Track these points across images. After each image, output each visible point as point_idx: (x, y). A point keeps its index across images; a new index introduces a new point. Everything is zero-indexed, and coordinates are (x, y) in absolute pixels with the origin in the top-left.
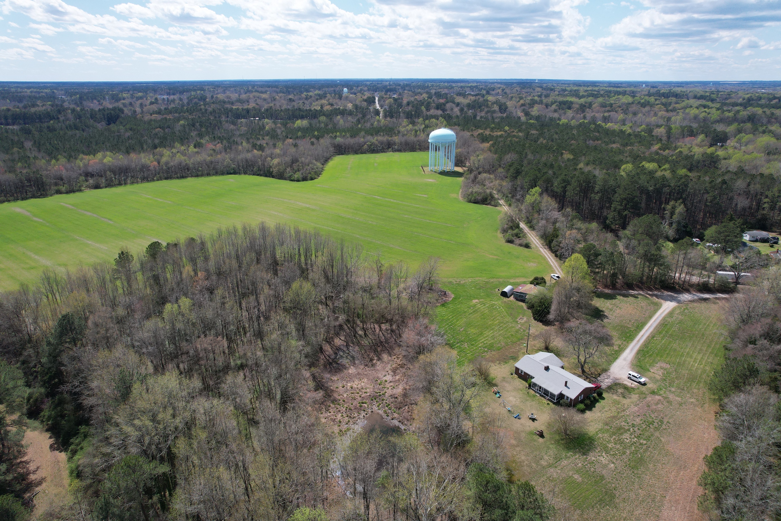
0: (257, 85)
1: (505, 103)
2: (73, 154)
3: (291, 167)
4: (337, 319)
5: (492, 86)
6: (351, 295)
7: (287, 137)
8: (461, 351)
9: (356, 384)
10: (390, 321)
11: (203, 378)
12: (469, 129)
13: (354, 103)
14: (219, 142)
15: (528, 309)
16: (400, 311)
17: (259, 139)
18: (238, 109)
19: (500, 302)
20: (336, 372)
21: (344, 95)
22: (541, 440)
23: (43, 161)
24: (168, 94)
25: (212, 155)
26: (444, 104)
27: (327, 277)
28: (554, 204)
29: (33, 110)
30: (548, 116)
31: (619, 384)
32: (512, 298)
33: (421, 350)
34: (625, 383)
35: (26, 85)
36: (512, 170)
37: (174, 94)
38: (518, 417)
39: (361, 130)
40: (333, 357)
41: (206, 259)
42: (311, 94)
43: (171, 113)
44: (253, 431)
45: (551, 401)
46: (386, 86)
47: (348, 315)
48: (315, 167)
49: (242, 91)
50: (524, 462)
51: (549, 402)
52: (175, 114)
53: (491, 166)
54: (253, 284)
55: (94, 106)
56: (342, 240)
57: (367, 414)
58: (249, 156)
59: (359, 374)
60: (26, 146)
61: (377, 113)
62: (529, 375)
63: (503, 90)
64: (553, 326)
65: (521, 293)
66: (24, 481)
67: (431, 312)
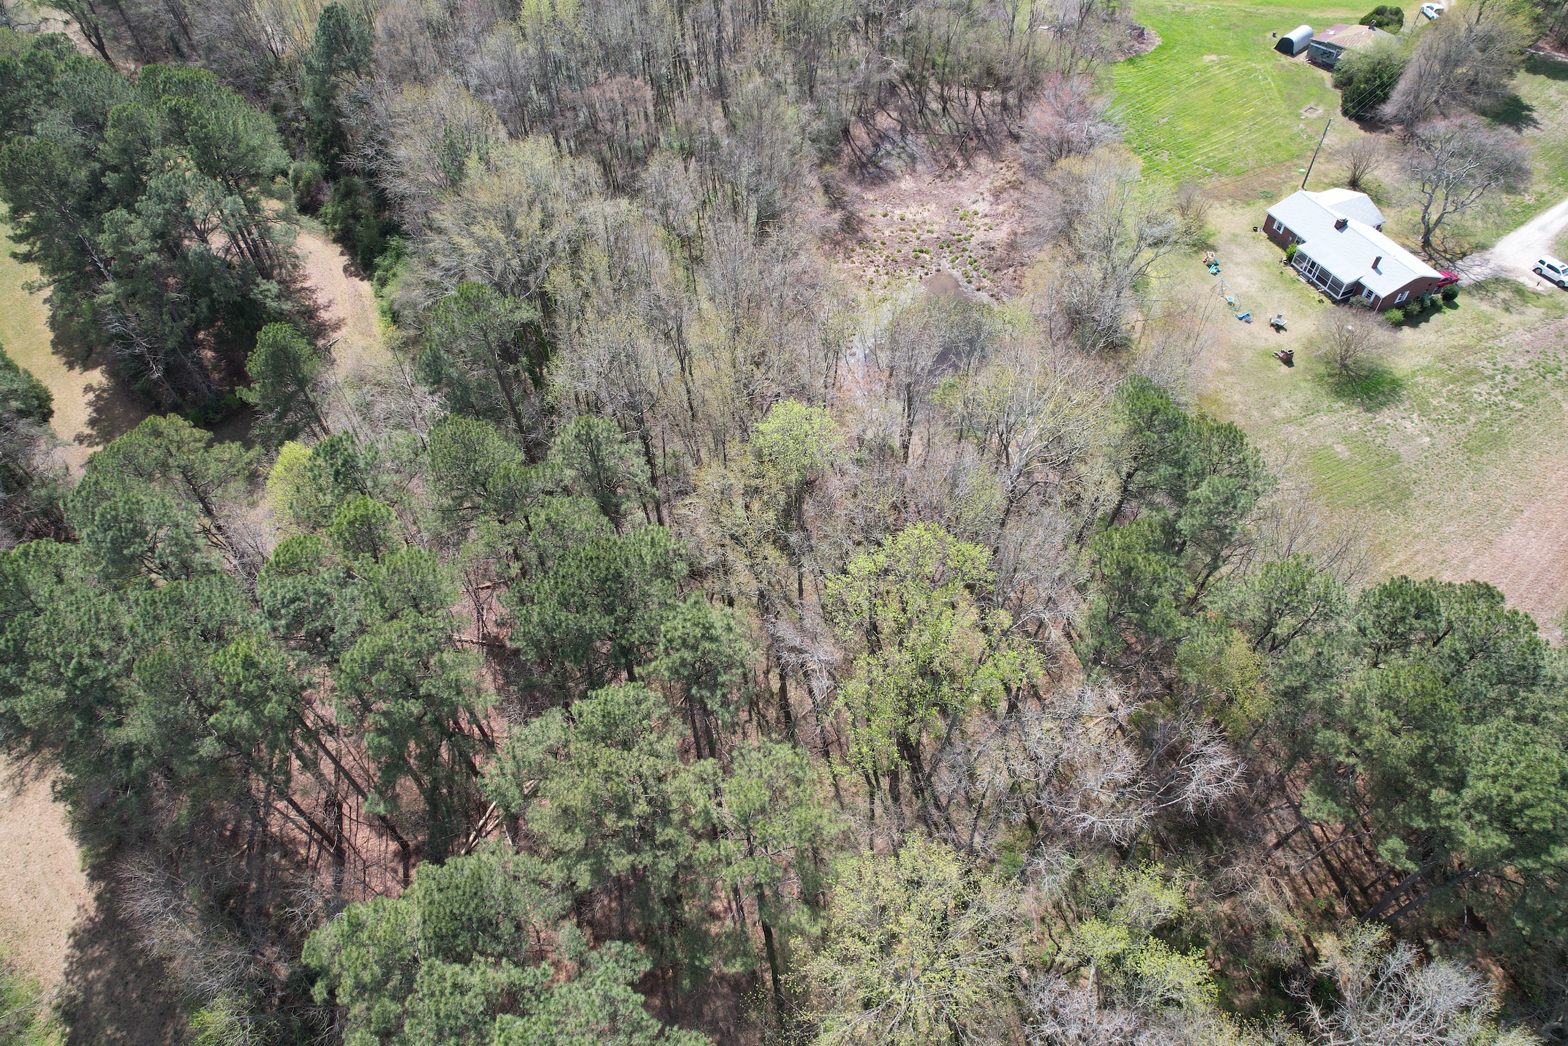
4: (885, 66)
6: (924, 15)
8: (1151, 168)
9: (912, 212)
10: (1002, 84)
11: (604, 165)
15: (1336, 86)
16: (1030, 62)
19: (1269, 66)
20: (873, 184)
22: (1284, 369)
31: (1506, 281)
32: (1302, 58)
33: (1064, 147)
34: (1521, 280)
38: (1246, 319)
40: (869, 152)
44: (700, 276)
45: (1330, 297)
47: (913, 66)
50: (1236, 405)
51: (1325, 298)
57: (927, 274)
59: (920, 192)
62: (1294, 235)
64: (1387, 132)
65: (1329, 45)
66: (311, 317)
67: (1100, 71)
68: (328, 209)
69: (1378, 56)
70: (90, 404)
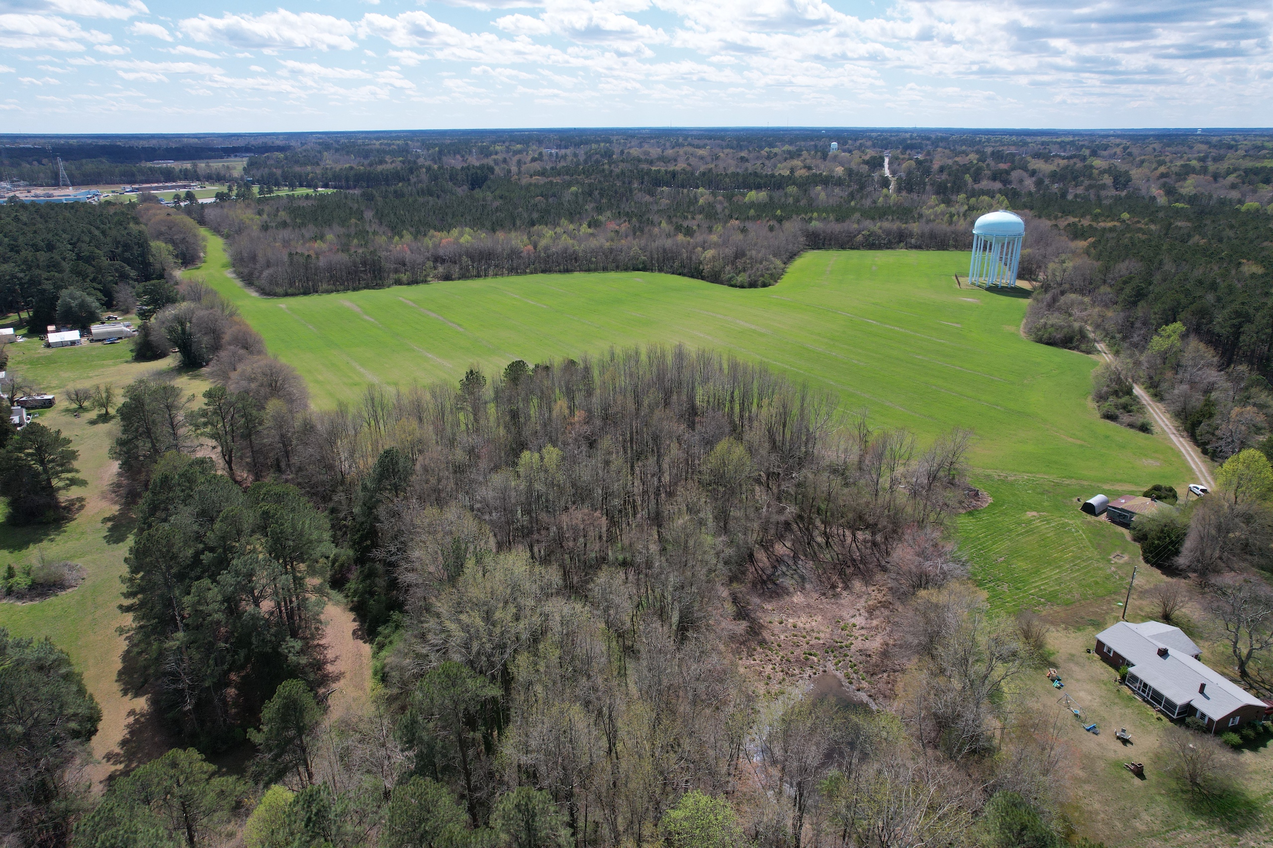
0: (692, 136)
1: (1127, 172)
2: (422, 229)
3: (733, 264)
4: (781, 511)
5: (1104, 142)
6: (810, 476)
7: (731, 217)
8: (995, 597)
9: (803, 621)
10: (873, 528)
11: (564, 572)
12: (1050, 215)
13: (846, 166)
14: (625, 221)
15: (1135, 540)
16: (892, 513)
17: (686, 218)
18: (659, 171)
19: (1078, 522)
20: (771, 597)
21: (830, 153)
22: (1137, 781)
23: (384, 238)
24: (559, 147)
25: (612, 240)
26: (1007, 172)
27: (773, 441)
28: (1210, 355)
29: (380, 168)
30: (1215, 196)
32: (1103, 517)
33: (922, 581)
35: (376, 135)
36: (1128, 290)
37: (566, 147)
38: (1093, 730)
39: (854, 209)
40: (769, 572)
41: (589, 393)
42: (776, 150)
43: (559, 175)
44: (631, 665)
45: (1167, 715)
46: (905, 140)
47: (802, 509)
48: (772, 266)
49: (668, 144)
50: (1097, 814)
51: (1162, 717)
52: (565, 177)
53: (1087, 283)
54: (656, 438)
55: (455, 162)
56: (804, 386)
57: (815, 674)
58: (668, 243)
59: (809, 606)
60: (365, 216)
61: (885, 183)
62: (1124, 659)
63: (1125, 148)
64: (1185, 578)
65: (1122, 510)
66: (319, 669)
67: (947, 522)
68: (352, 585)
69: (1164, 521)
70: (128, 726)
